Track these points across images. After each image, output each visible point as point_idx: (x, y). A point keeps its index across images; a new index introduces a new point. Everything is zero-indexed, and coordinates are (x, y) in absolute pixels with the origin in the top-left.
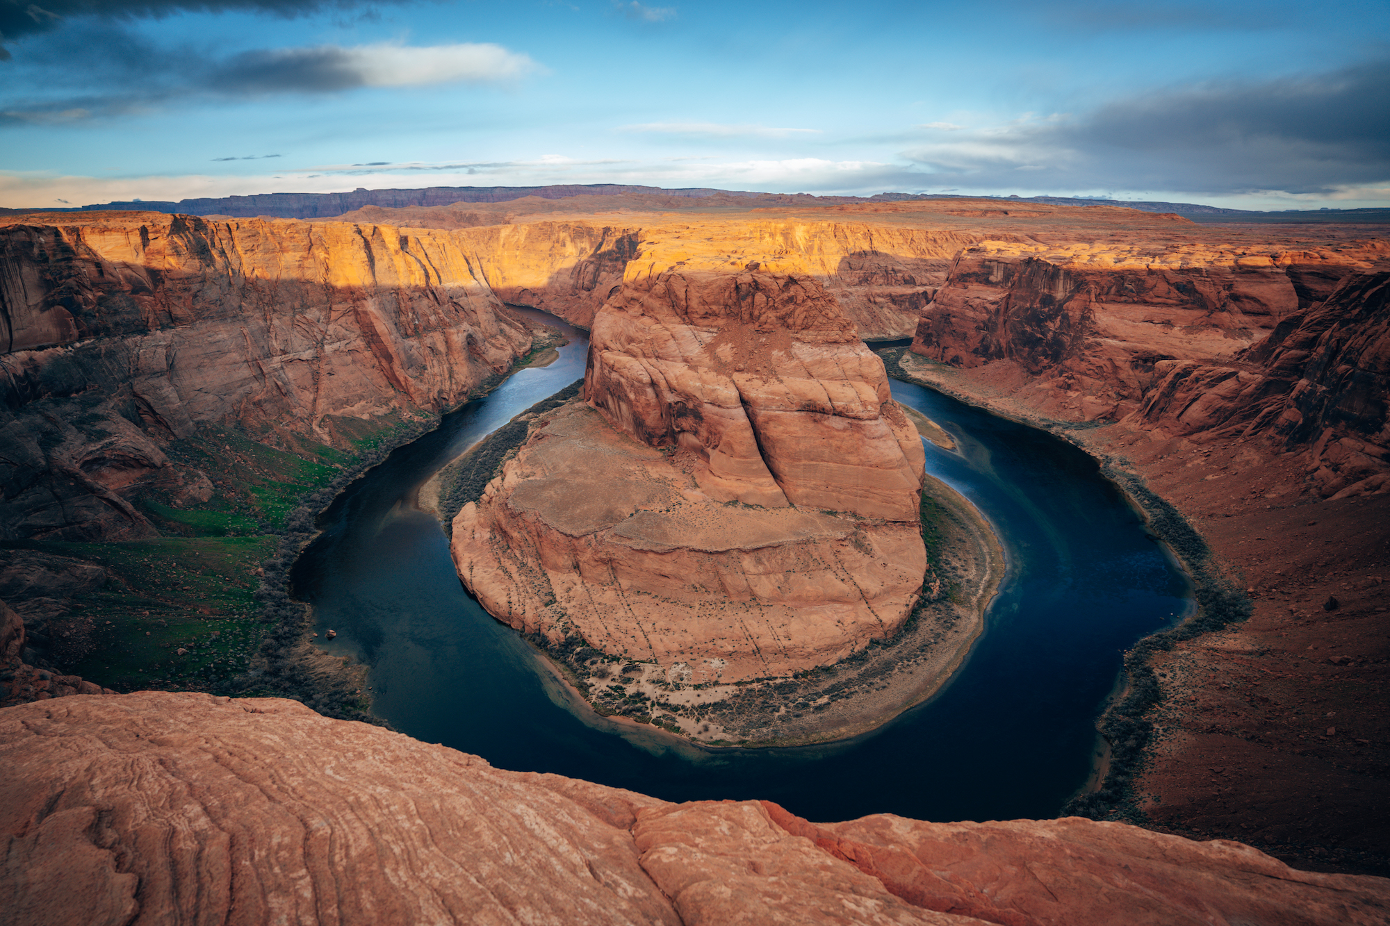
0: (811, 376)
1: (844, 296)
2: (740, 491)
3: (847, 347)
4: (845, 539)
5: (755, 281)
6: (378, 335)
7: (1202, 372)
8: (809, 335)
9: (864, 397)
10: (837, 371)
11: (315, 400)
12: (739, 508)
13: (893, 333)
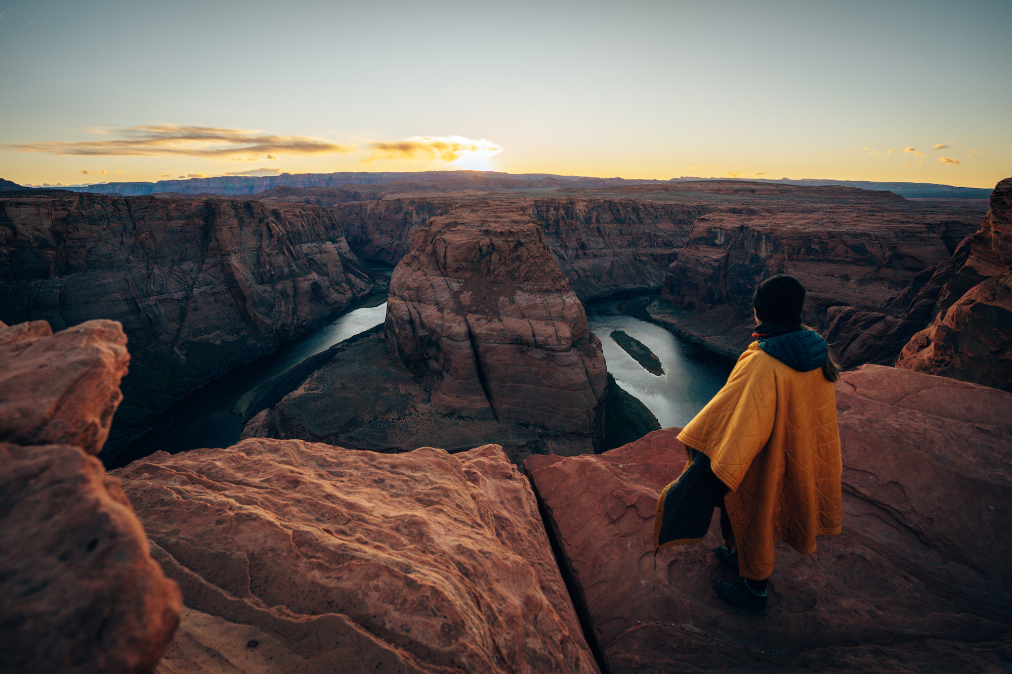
0: (523, 317)
1: (615, 255)
2: (456, 406)
3: (556, 295)
4: (525, 446)
5: (492, 244)
6: (237, 282)
7: (859, 316)
8: (528, 286)
9: (560, 334)
10: (544, 313)
11: (180, 329)
12: (453, 418)
13: (652, 284)
